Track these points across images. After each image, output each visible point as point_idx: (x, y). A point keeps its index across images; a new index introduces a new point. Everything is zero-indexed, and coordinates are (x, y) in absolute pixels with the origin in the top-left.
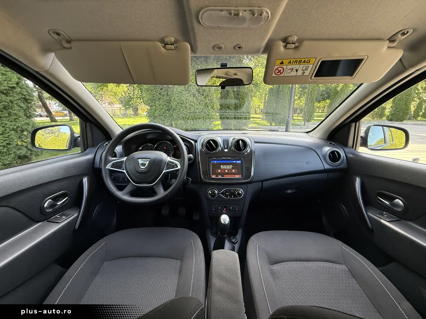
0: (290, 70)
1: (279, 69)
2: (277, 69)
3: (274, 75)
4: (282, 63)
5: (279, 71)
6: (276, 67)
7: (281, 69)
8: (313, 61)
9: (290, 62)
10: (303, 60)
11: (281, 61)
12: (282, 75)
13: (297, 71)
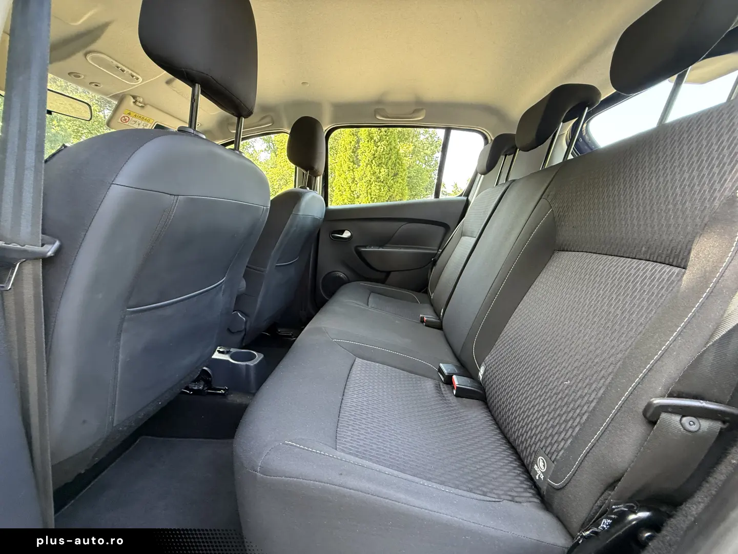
0: (134, 122)
1: (126, 118)
2: (124, 117)
3: (120, 121)
4: (129, 114)
5: (125, 120)
6: (123, 115)
7: (128, 118)
8: (151, 121)
9: (136, 116)
10: (145, 118)
11: (129, 112)
12: (127, 123)
13: (139, 124)
